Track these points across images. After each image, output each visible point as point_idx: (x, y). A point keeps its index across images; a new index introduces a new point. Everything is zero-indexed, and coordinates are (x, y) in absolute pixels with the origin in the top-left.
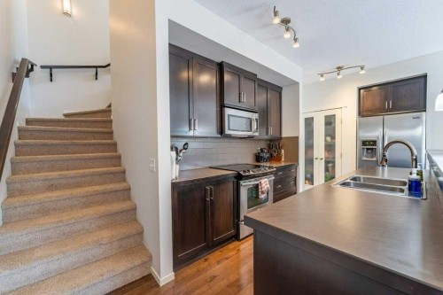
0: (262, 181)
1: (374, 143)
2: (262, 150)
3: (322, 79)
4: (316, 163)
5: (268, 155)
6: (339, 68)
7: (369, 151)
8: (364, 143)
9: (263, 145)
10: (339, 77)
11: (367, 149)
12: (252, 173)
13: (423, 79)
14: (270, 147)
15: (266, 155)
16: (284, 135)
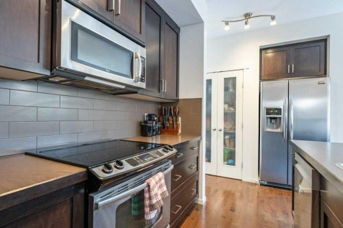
0: (152, 181)
1: (279, 111)
2: (150, 116)
3: (227, 28)
4: (214, 134)
5: (159, 125)
6: (248, 16)
7: (273, 121)
8: (269, 111)
9: (152, 109)
10: (247, 27)
11: (271, 118)
12: (127, 167)
13: (323, 43)
14: (161, 113)
15: (155, 125)
16: (182, 96)
